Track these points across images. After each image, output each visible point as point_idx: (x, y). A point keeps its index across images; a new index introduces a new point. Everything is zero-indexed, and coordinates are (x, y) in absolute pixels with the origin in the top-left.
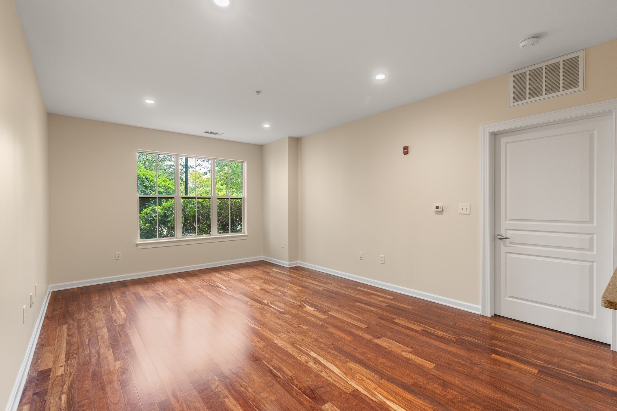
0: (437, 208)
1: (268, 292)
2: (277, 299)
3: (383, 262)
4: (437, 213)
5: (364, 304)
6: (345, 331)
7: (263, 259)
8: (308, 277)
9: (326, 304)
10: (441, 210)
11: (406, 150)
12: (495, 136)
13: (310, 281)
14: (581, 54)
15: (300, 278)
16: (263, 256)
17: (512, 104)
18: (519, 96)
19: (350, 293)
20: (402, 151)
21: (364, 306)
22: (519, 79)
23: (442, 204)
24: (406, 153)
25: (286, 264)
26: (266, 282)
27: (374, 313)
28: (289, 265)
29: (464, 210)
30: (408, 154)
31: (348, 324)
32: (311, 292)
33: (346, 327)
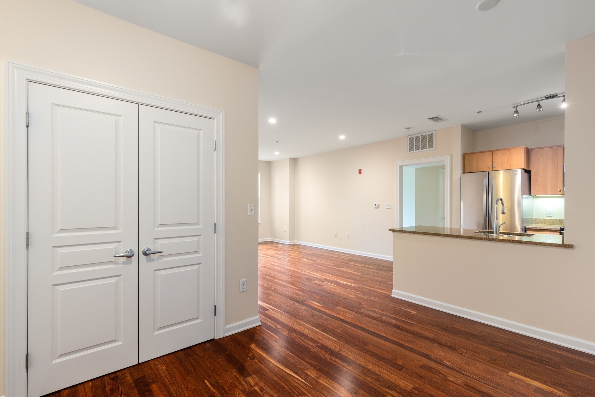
0: (375, 205)
1: (280, 254)
2: (285, 256)
3: (348, 238)
4: (376, 208)
5: (335, 258)
6: (323, 266)
7: (270, 240)
8: (303, 248)
9: (313, 258)
10: (377, 206)
11: (360, 172)
12: (401, 167)
13: (304, 250)
14: (434, 132)
15: (297, 249)
16: (270, 238)
17: (409, 152)
18: (411, 149)
19: (328, 254)
20: (358, 172)
21: (335, 259)
22: (411, 140)
23: (377, 203)
24: (360, 173)
25: (287, 242)
26: (276, 250)
27: (340, 261)
28: (289, 243)
29: (388, 206)
30: (361, 174)
31: (325, 264)
32: (305, 254)
33: (324, 265)
